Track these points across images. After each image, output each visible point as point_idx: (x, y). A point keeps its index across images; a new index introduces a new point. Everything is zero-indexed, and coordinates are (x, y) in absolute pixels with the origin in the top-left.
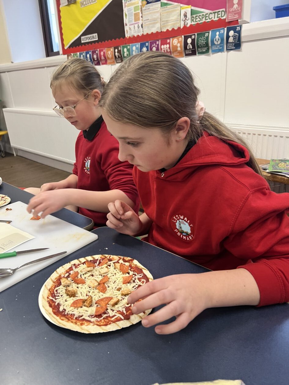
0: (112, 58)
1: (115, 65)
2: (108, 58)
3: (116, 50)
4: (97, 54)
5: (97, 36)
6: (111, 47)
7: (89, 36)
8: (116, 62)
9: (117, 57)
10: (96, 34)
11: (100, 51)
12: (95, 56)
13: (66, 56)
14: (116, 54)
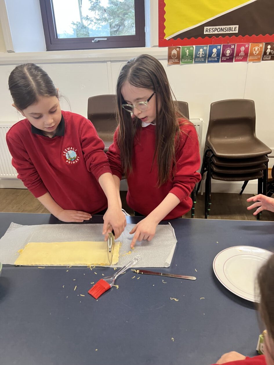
0: (258, 54)
1: (260, 62)
2: (252, 54)
3: (269, 47)
4: (233, 50)
5: (237, 29)
6: (260, 42)
7: (223, 27)
8: (261, 59)
9: (268, 54)
10: (238, 26)
11: (239, 47)
12: (228, 52)
13: (166, 49)
14: (269, 51)
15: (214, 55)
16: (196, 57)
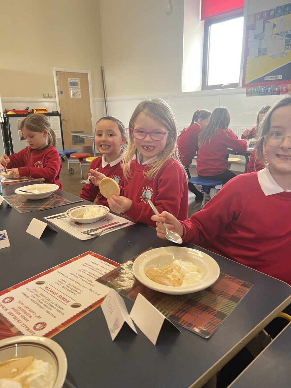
2: (290, 90)
4: (279, 88)
7: (274, 76)
11: (283, 86)
13: (245, 89)
15: (269, 91)
16: (260, 92)
